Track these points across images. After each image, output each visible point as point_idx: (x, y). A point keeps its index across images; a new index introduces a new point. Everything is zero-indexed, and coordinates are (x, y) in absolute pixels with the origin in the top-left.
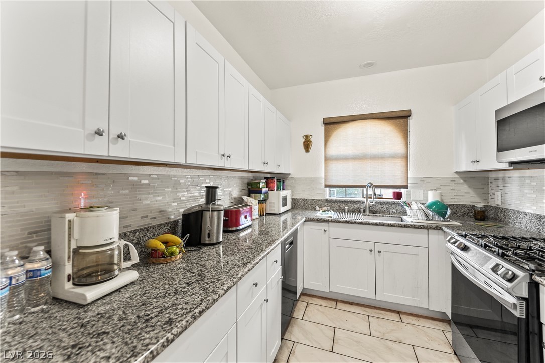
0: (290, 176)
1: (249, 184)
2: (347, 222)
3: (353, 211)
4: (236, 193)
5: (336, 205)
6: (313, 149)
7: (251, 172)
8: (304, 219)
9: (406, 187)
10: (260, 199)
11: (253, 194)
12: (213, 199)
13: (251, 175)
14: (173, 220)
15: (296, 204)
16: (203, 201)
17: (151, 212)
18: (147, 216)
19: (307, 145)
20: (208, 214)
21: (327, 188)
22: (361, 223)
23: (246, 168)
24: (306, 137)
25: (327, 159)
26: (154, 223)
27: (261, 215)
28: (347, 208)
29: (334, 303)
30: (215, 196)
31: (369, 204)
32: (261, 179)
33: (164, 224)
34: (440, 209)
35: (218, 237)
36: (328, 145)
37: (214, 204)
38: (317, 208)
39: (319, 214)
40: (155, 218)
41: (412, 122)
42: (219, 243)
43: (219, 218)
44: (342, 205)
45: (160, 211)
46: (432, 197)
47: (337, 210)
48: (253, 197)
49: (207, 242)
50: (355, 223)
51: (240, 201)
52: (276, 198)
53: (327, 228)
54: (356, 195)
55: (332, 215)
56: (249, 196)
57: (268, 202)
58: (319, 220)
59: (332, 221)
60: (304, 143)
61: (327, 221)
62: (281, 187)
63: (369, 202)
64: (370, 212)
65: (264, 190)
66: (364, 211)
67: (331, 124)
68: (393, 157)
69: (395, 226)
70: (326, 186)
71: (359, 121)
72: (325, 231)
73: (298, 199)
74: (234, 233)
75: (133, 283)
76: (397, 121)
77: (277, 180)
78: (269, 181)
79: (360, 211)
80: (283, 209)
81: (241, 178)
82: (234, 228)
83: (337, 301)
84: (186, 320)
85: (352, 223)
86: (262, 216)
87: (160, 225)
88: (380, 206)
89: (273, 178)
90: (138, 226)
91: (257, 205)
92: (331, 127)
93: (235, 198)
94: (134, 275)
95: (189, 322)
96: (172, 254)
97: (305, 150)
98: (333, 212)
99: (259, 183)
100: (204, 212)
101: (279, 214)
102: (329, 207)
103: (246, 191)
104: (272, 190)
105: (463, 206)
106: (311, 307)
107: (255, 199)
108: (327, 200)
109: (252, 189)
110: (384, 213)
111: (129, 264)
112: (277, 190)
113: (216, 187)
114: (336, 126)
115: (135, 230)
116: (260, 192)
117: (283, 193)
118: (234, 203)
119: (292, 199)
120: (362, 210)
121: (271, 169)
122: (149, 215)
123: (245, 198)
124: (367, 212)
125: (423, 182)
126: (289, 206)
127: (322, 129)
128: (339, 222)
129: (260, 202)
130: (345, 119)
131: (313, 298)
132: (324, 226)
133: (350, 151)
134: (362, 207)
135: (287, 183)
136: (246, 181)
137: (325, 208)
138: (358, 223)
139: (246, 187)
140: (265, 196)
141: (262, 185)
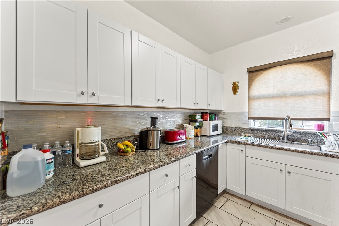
0: (223, 111)
1: (190, 116)
2: (259, 146)
3: (273, 139)
4: (179, 121)
5: (259, 133)
6: (239, 92)
8: (226, 141)
9: (328, 120)
10: (196, 126)
11: (192, 123)
12: (155, 125)
14: (136, 135)
15: (225, 130)
17: (124, 130)
18: (122, 132)
19: (235, 89)
20: (151, 133)
21: (252, 120)
22: (272, 148)
24: (235, 83)
25: (250, 98)
26: (126, 135)
27: (196, 136)
28: (266, 135)
29: (249, 204)
30: (156, 122)
31: (287, 134)
32: (196, 113)
33: (130, 136)
35: (157, 145)
36: (251, 88)
37: (155, 127)
38: (242, 134)
39: (242, 139)
40: (126, 133)
42: (157, 149)
44: (263, 133)
45: (129, 130)
47: (255, 137)
48: (192, 124)
49: (151, 148)
50: (267, 147)
51: (182, 127)
52: (208, 125)
53: (244, 149)
55: (251, 139)
56: (189, 124)
57: (203, 128)
58: (237, 143)
59: (247, 144)
60: (233, 87)
61: (243, 144)
62: (214, 119)
63: (288, 132)
64: (288, 140)
65: (199, 120)
66: (283, 139)
67: (254, 72)
68: (315, 94)
69: (305, 153)
70: (250, 118)
71: (277, 67)
72: (242, 151)
73: (228, 127)
74: (170, 145)
75: (104, 162)
76: (318, 62)
77: (210, 114)
78: (204, 115)
79: (279, 139)
80: (212, 133)
81: (184, 113)
82: (172, 142)
83: (252, 203)
84: (107, 182)
85: (264, 147)
86: (198, 136)
87: (129, 136)
88: (299, 136)
89: (206, 113)
90: (117, 136)
91: (193, 129)
92: (254, 74)
93: (179, 125)
94: (104, 159)
96: (127, 152)
97: (233, 92)
98: (253, 138)
99: (195, 116)
100: (148, 131)
101: (210, 136)
102: (252, 134)
103: (188, 121)
104: (206, 120)
106: (229, 203)
107: (193, 126)
108: (250, 129)
109: (191, 119)
110: (304, 142)
111: (103, 153)
112: (210, 120)
113: (156, 118)
114: (258, 73)
115: (115, 138)
116: (196, 121)
117: (213, 123)
118: (178, 128)
119: (223, 127)
120: (281, 138)
121: (203, 106)
122: (123, 131)
123: (185, 125)
124: (286, 140)
126: (220, 131)
127: (246, 76)
128: (253, 145)
129: (195, 128)
130: (266, 67)
131: (233, 197)
132: (242, 147)
133: (271, 91)
134: (282, 135)
135: (220, 116)
136: (188, 115)
137: (249, 135)
138: (270, 148)
139: (188, 118)
140: (200, 124)
141: (198, 117)
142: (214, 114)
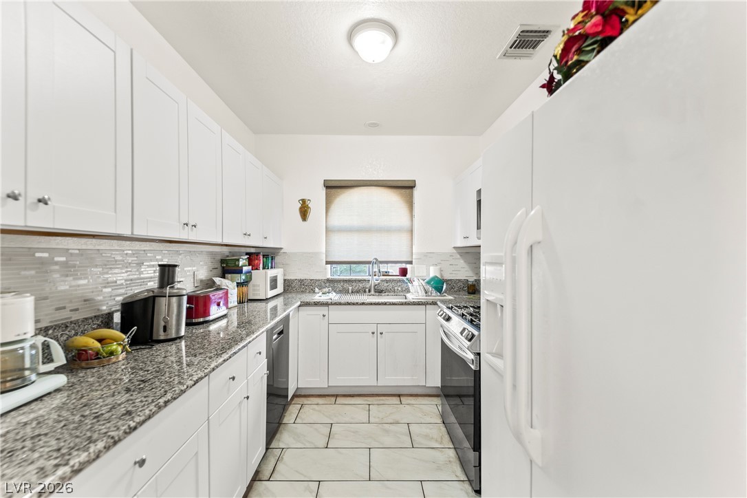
0: (282, 251)
1: (222, 261)
2: (349, 304)
3: (358, 292)
4: (203, 274)
5: (340, 286)
6: (311, 216)
7: (226, 245)
8: (299, 303)
9: (411, 263)
10: (239, 281)
11: (230, 275)
12: (170, 281)
13: (226, 250)
14: (107, 312)
15: (288, 285)
16: (154, 284)
17: (71, 302)
18: (64, 308)
19: (304, 212)
20: (163, 302)
21: (329, 266)
22: (363, 304)
23: (219, 241)
24: (304, 201)
25: (328, 230)
26: (76, 317)
27: (240, 302)
28: (350, 288)
29: (333, 399)
30: (173, 277)
31: (374, 283)
32: (240, 254)
33: (91, 318)
34: (438, 285)
35: (178, 330)
36: (329, 214)
37: (173, 287)
38: (317, 290)
39: (319, 297)
40: (77, 310)
41: (416, 192)
42: (181, 338)
43: (180, 306)
44: (346, 285)
45: (85, 301)
46: (433, 272)
47: (340, 292)
48: (230, 278)
49: (162, 338)
50: (357, 304)
51: (210, 284)
52: (261, 279)
53: (326, 313)
54: (362, 273)
55: (334, 297)
56: (223, 277)
57: (251, 284)
58: (316, 304)
59: (332, 304)
60: (300, 208)
61: (326, 304)
62: (270, 265)
63: (374, 281)
64: (375, 292)
65: (245, 269)
66: (369, 291)
67: (333, 188)
68: (399, 230)
69: (396, 304)
70: (327, 263)
72: (324, 316)
73: (293, 280)
74: (201, 326)
76: (403, 191)
77: (263, 256)
78: (252, 258)
79: (365, 292)
80: (271, 293)
81: (211, 254)
82: (201, 320)
83: (337, 396)
85: (354, 304)
86: (243, 303)
87: (86, 319)
88: (386, 285)
89: (258, 254)
90: (51, 322)
91: (234, 289)
92: (333, 191)
93: (201, 281)
94: (61, 380)
95: (153, 411)
96: (112, 353)
97: (301, 216)
98: (334, 294)
99: (238, 260)
100: (156, 298)
101: (267, 299)
102: (330, 288)
103: (219, 271)
104: (257, 269)
105: (459, 280)
106: (306, 408)
107: (232, 280)
108: (328, 280)
109: (227, 267)
110: (390, 292)
111: (51, 367)
112: (264, 268)
114: (339, 190)
115: (46, 327)
116: (240, 271)
117: (271, 273)
118: (201, 287)
119: (285, 280)
120: (367, 290)
121: (255, 241)
122: (67, 305)
123: (218, 280)
124: (372, 292)
125: (426, 256)
126: (280, 289)
127: (322, 192)
128: (340, 304)
129: (239, 285)
130: (349, 184)
131: (309, 399)
132: (324, 310)
133: (355, 222)
134: (368, 286)
135: (278, 259)
136: (219, 258)
137: (327, 290)
138: (360, 304)
139: (218, 265)
140: (246, 277)
141: (243, 262)
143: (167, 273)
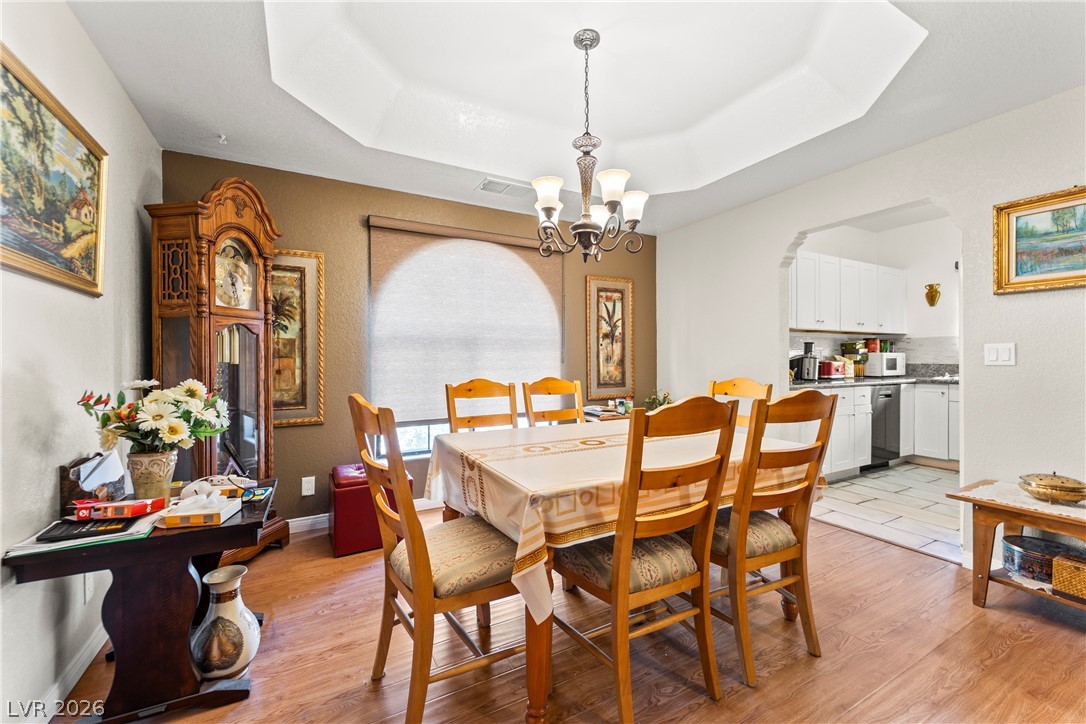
0: (906, 337)
1: (842, 345)
4: (828, 351)
6: (941, 301)
7: (846, 333)
10: (856, 359)
11: (848, 355)
12: (810, 351)
13: (845, 337)
15: (911, 370)
16: (803, 353)
19: (932, 296)
20: (807, 360)
23: (838, 329)
24: (931, 286)
27: (857, 376)
30: (811, 349)
32: (858, 339)
35: (814, 376)
37: (811, 354)
42: (815, 380)
43: (815, 364)
48: (848, 357)
49: (806, 377)
51: (832, 359)
52: (878, 360)
53: (946, 391)
56: (843, 356)
57: (867, 363)
58: (934, 382)
60: (927, 294)
61: (945, 383)
62: (889, 349)
65: (862, 351)
72: (943, 393)
73: (918, 365)
77: (881, 341)
78: (869, 343)
80: (887, 373)
81: (835, 340)
82: (826, 377)
86: (859, 376)
89: (874, 339)
91: (851, 365)
93: (828, 355)
97: (928, 301)
99: (856, 344)
100: (803, 359)
101: (882, 377)
104: (873, 352)
107: (850, 359)
112: (881, 351)
113: (811, 344)
116: (856, 352)
117: (887, 355)
119: (906, 363)
121: (871, 328)
123: (838, 357)
126: (901, 370)
129: (856, 362)
131: (927, 467)
135: (900, 345)
139: (839, 348)
140: (863, 357)
141: (860, 346)
142: (889, 342)
143: (808, 347)
